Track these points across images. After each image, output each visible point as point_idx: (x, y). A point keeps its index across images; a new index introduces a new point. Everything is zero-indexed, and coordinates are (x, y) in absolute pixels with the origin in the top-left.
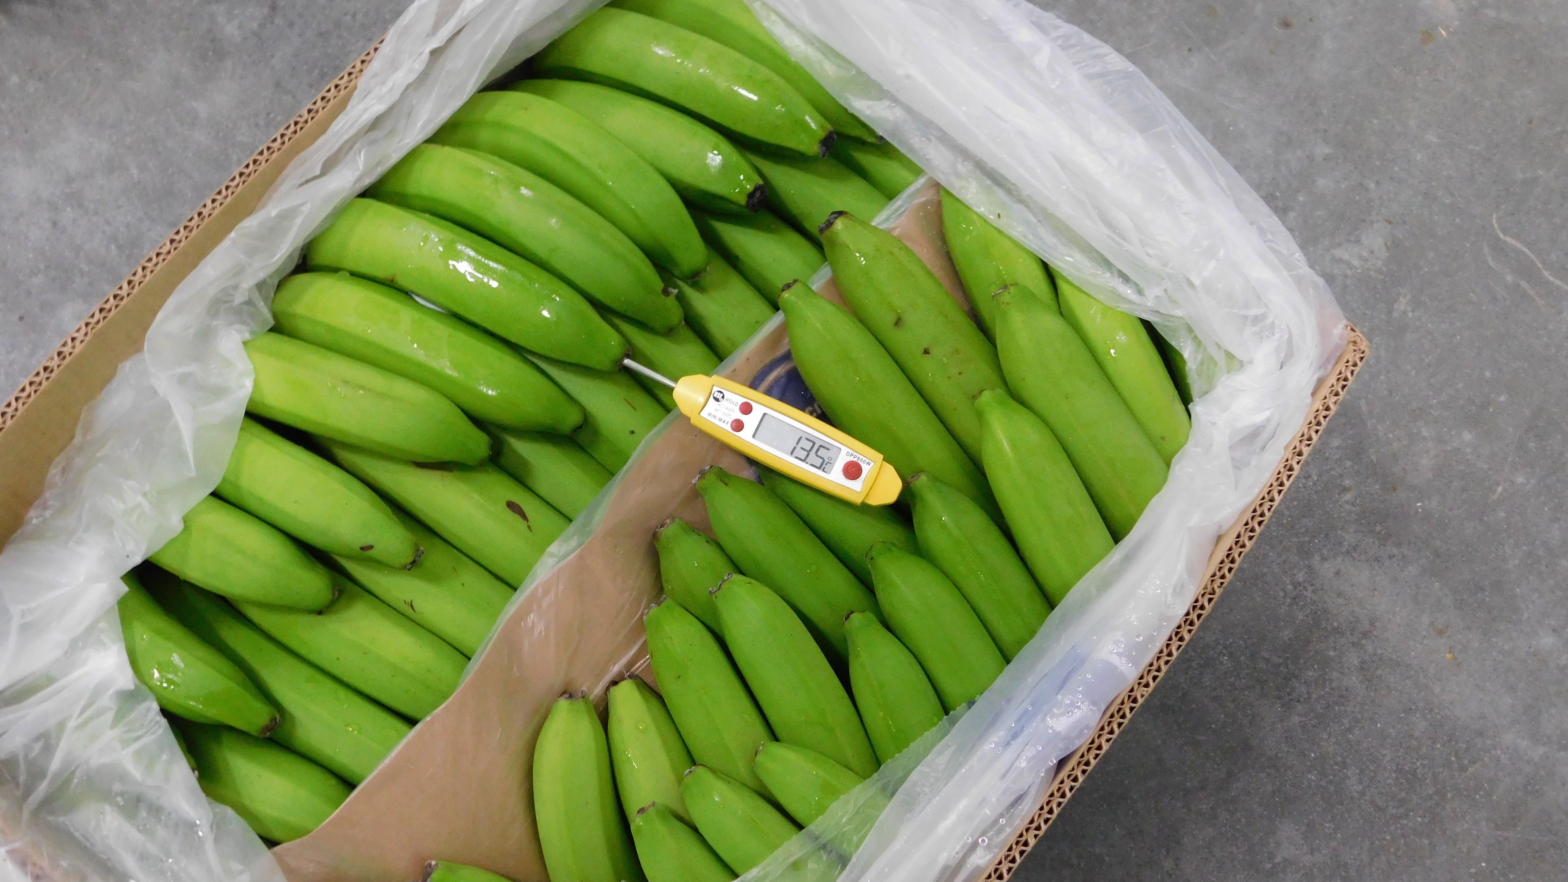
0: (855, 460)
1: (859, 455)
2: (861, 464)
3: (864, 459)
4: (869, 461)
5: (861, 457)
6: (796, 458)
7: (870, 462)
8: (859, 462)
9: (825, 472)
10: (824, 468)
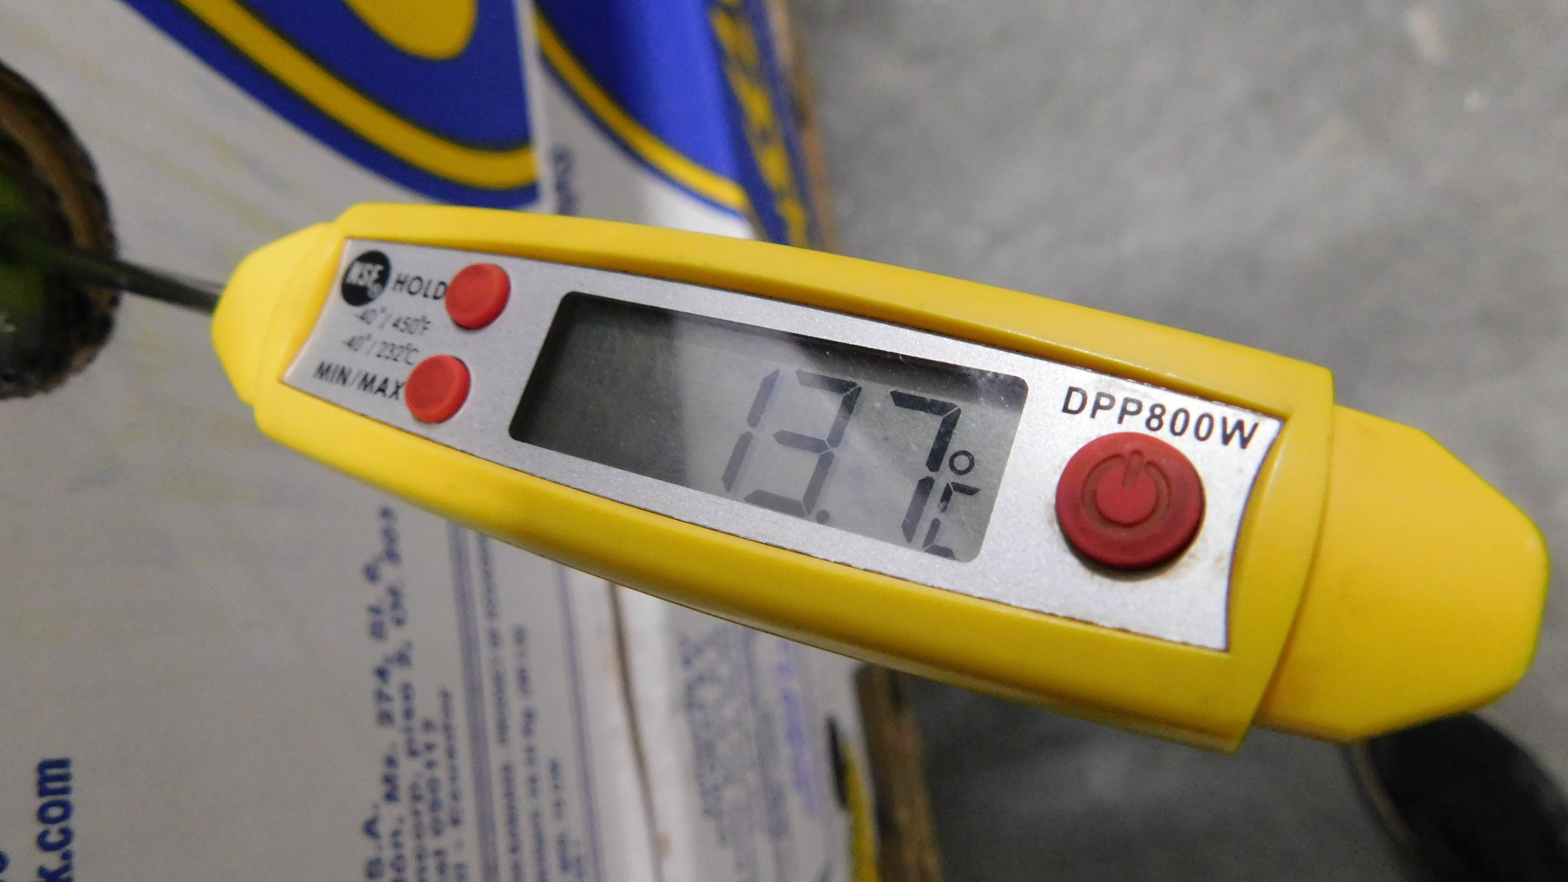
0: (1135, 425)
1: (1150, 395)
2: (1185, 445)
3: (1196, 407)
4: (1233, 415)
5: (1173, 401)
6: (760, 499)
7: (1249, 419)
8: (1164, 435)
9: (946, 553)
10: (935, 525)
